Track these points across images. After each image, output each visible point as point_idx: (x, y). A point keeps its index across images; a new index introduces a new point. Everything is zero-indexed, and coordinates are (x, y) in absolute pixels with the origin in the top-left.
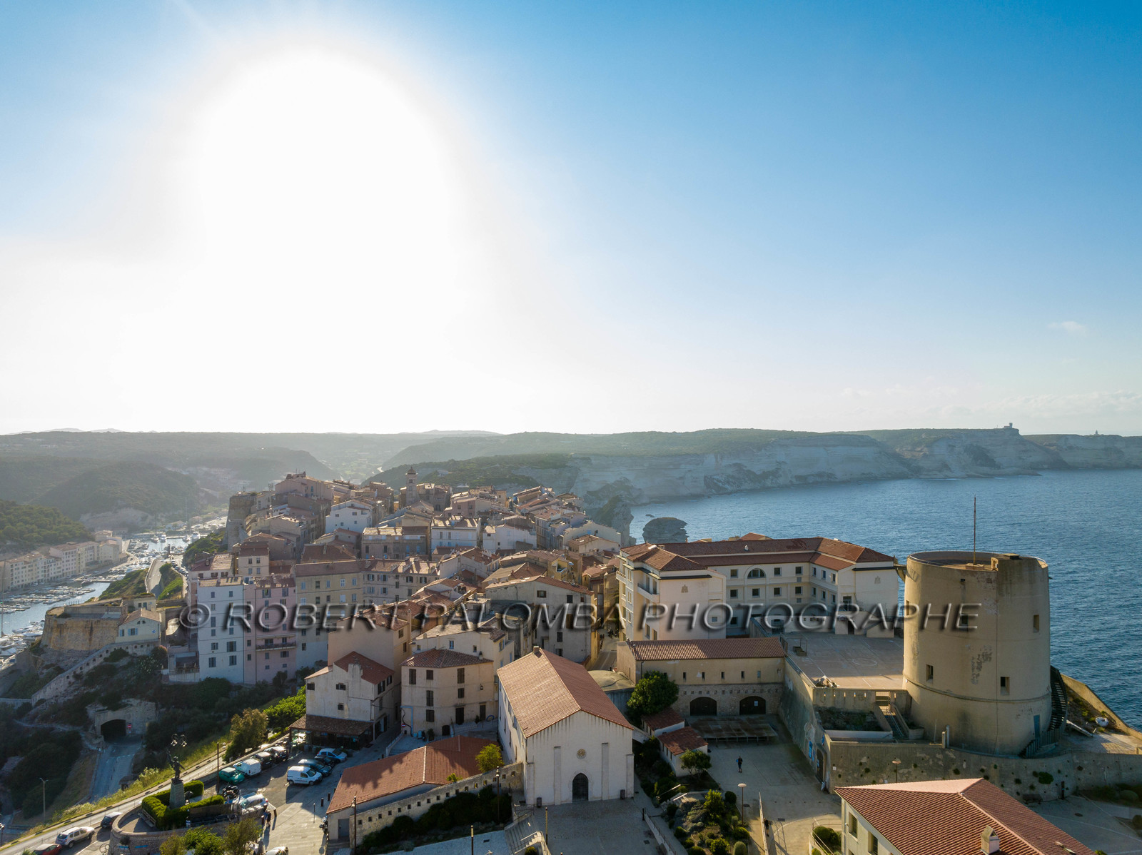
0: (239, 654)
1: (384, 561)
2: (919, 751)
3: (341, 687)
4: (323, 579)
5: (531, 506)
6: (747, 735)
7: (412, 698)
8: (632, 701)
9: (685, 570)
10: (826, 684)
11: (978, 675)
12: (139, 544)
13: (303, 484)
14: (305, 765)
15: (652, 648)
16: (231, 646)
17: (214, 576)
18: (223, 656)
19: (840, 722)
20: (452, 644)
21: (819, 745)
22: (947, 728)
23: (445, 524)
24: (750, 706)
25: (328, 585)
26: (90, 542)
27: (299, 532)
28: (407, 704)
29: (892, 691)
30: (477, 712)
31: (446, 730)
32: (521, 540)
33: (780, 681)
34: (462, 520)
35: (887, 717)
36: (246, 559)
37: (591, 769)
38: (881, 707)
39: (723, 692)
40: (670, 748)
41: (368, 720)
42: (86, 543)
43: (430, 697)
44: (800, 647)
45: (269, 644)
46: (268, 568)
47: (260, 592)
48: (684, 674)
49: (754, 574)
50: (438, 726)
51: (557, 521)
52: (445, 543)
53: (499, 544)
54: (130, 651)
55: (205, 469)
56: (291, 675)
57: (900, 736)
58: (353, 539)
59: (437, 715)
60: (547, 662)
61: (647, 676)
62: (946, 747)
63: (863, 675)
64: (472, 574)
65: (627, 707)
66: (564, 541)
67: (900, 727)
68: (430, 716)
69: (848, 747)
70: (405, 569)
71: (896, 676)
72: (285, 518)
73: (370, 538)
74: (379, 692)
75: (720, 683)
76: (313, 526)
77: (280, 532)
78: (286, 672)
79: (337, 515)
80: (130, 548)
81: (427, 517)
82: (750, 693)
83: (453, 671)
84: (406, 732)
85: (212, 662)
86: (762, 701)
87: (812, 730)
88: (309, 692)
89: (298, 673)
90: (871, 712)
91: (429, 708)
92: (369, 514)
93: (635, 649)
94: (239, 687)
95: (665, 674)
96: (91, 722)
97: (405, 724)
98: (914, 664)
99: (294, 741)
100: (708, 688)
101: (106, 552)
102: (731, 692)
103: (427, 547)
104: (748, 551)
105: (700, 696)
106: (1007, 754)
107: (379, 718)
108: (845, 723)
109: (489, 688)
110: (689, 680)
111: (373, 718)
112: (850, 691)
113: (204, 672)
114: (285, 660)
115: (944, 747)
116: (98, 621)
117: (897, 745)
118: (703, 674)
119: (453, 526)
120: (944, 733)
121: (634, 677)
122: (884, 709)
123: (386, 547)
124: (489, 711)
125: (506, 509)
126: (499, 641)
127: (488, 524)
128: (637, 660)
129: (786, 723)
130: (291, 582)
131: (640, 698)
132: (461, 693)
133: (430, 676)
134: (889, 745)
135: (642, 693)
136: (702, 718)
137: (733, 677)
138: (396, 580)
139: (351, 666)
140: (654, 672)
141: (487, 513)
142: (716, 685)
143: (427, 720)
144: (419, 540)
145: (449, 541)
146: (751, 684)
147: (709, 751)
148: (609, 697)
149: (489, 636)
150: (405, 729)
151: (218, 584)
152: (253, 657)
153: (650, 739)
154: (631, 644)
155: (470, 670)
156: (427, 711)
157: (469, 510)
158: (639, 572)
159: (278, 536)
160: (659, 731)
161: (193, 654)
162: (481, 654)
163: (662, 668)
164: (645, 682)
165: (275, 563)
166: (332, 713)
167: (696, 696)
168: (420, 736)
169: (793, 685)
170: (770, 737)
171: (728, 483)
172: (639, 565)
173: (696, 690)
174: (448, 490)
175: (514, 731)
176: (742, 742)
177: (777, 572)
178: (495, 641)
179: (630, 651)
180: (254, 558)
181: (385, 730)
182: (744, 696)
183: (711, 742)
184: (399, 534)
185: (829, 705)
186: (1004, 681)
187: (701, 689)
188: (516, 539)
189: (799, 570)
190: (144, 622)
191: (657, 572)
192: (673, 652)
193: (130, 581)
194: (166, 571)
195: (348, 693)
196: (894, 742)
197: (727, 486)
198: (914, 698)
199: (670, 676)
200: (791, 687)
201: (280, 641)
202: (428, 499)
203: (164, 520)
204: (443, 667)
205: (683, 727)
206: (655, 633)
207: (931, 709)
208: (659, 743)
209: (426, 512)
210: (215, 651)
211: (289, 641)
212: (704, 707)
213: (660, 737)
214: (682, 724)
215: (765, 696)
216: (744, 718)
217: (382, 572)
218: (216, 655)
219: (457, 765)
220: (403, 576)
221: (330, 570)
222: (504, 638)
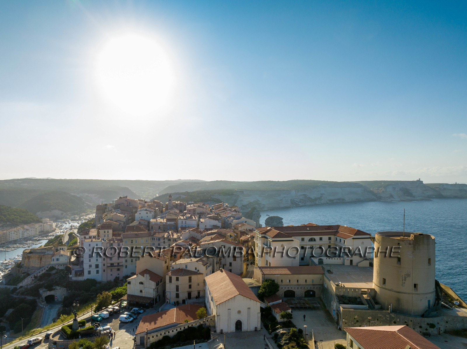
0: (100, 269)
1: (159, 233)
2: (379, 314)
3: (141, 283)
4: (134, 239)
5: (219, 211)
6: (307, 306)
7: (170, 288)
8: (260, 291)
9: (283, 238)
10: (341, 285)
11: (404, 283)
12: (60, 224)
13: (126, 201)
14: (127, 314)
15: (268, 269)
16: (97, 266)
17: (90, 238)
18: (93, 270)
19: (346, 301)
20: (186, 266)
21: (338, 310)
22: (391, 305)
23: (184, 218)
24: (309, 294)
25: (136, 242)
26: (41, 223)
27: (124, 220)
28: (168, 291)
29: (368, 289)
30: (197, 294)
31: (184, 302)
32: (215, 224)
33: (321, 284)
34: (191, 216)
35: (366, 299)
36: (103, 231)
37: (243, 319)
38: (364, 295)
39: (298, 288)
40: (276, 310)
41: (152, 297)
42: (39, 224)
43: (177, 288)
44: (330, 270)
45: (112, 266)
46: (112, 235)
47: (108, 245)
48: (282, 280)
49: (311, 240)
50: (180, 300)
51: (230, 217)
52: (184, 225)
53: (206, 226)
54: (56, 267)
55: (86, 194)
56: (121, 278)
57: (371, 307)
58: (146, 223)
59: (180, 295)
60: (226, 275)
61: (266, 281)
62: (391, 312)
63: (356, 282)
64: (195, 238)
65: (258, 293)
66: (233, 225)
67: (371, 303)
68: (177, 296)
69: (350, 311)
70: (168, 236)
71: (370, 283)
72: (119, 215)
73: (153, 223)
74: (157, 285)
75: (296, 284)
76: (130, 218)
77: (117, 220)
78: (119, 277)
79: (140, 214)
80: (56, 226)
81: (176, 214)
82: (309, 289)
83: (187, 278)
84: (167, 302)
85: (89, 272)
86: (314, 292)
87: (334, 304)
88: (128, 285)
89: (123, 277)
90: (359, 297)
91: (177, 292)
92: (153, 213)
93: (261, 270)
94: (100, 283)
95: (274, 280)
96: (41, 296)
97: (167, 299)
98: (378, 278)
99: (122, 305)
100: (291, 286)
101: (47, 227)
102: (301, 288)
103: (176, 227)
104: (309, 230)
105: (288, 289)
106: (416, 316)
107: (157, 296)
108: (348, 302)
109: (201, 284)
110: (284, 283)
111: (154, 296)
112: (351, 289)
113: (86, 276)
114: (118, 272)
115: (390, 312)
116: (44, 255)
117: (370, 311)
118: (290, 280)
119: (187, 218)
120: (390, 306)
121: (261, 281)
122: (365, 296)
123: (159, 227)
124: (201, 294)
125: (209, 212)
126: (206, 266)
127: (201, 218)
128: (262, 274)
129: (324, 301)
130: (121, 240)
131: (264, 290)
132: (190, 287)
133: (177, 279)
134: (367, 311)
135: (264, 288)
136: (289, 298)
137: (302, 282)
138: (164, 240)
139: (145, 275)
140: (269, 279)
141: (201, 213)
142: (295, 285)
143: (176, 297)
144: (173, 224)
145: (185, 225)
146: (310, 285)
147: (292, 312)
148: (250, 289)
149: (202, 264)
150: (167, 301)
151: (92, 241)
152: (106, 271)
153: (267, 307)
154: (260, 268)
155: (194, 277)
156: (176, 294)
157: (193, 212)
158: (264, 238)
159: (116, 222)
160: (271, 304)
161: (82, 269)
162: (198, 271)
163: (273, 277)
164: (266, 283)
165: (115, 233)
166: (138, 293)
167: (287, 289)
168: (173, 304)
169: (327, 286)
170: (317, 307)
171: (301, 202)
172: (263, 235)
173: (287, 287)
174: (185, 204)
175: (211, 302)
176: (305, 308)
177: (321, 239)
178: (204, 266)
179: (260, 271)
180: (106, 231)
181: (159, 301)
182: (306, 290)
183: (293, 308)
184: (165, 221)
185: (342, 294)
186: (415, 286)
187: (289, 286)
188: (213, 224)
189: (330, 239)
190: (62, 256)
191: (271, 238)
192: (277, 271)
193: (56, 239)
194: (71, 235)
195: (144, 285)
196: (369, 310)
197: (300, 203)
198: (377, 292)
199: (276, 281)
200: (326, 286)
201: (117, 264)
202: (177, 207)
203: (70, 214)
204: (183, 276)
205: (281, 302)
206: (270, 263)
207: (385, 297)
208: (271, 308)
209: (176, 213)
210: (91, 268)
211: (120, 264)
212: (290, 294)
213: (271, 306)
214: (281, 301)
215: (315, 290)
216: (306, 299)
217: (158, 237)
218: (91, 269)
219: (188, 315)
220: (166, 239)
221: (137, 236)
222: (208, 264)
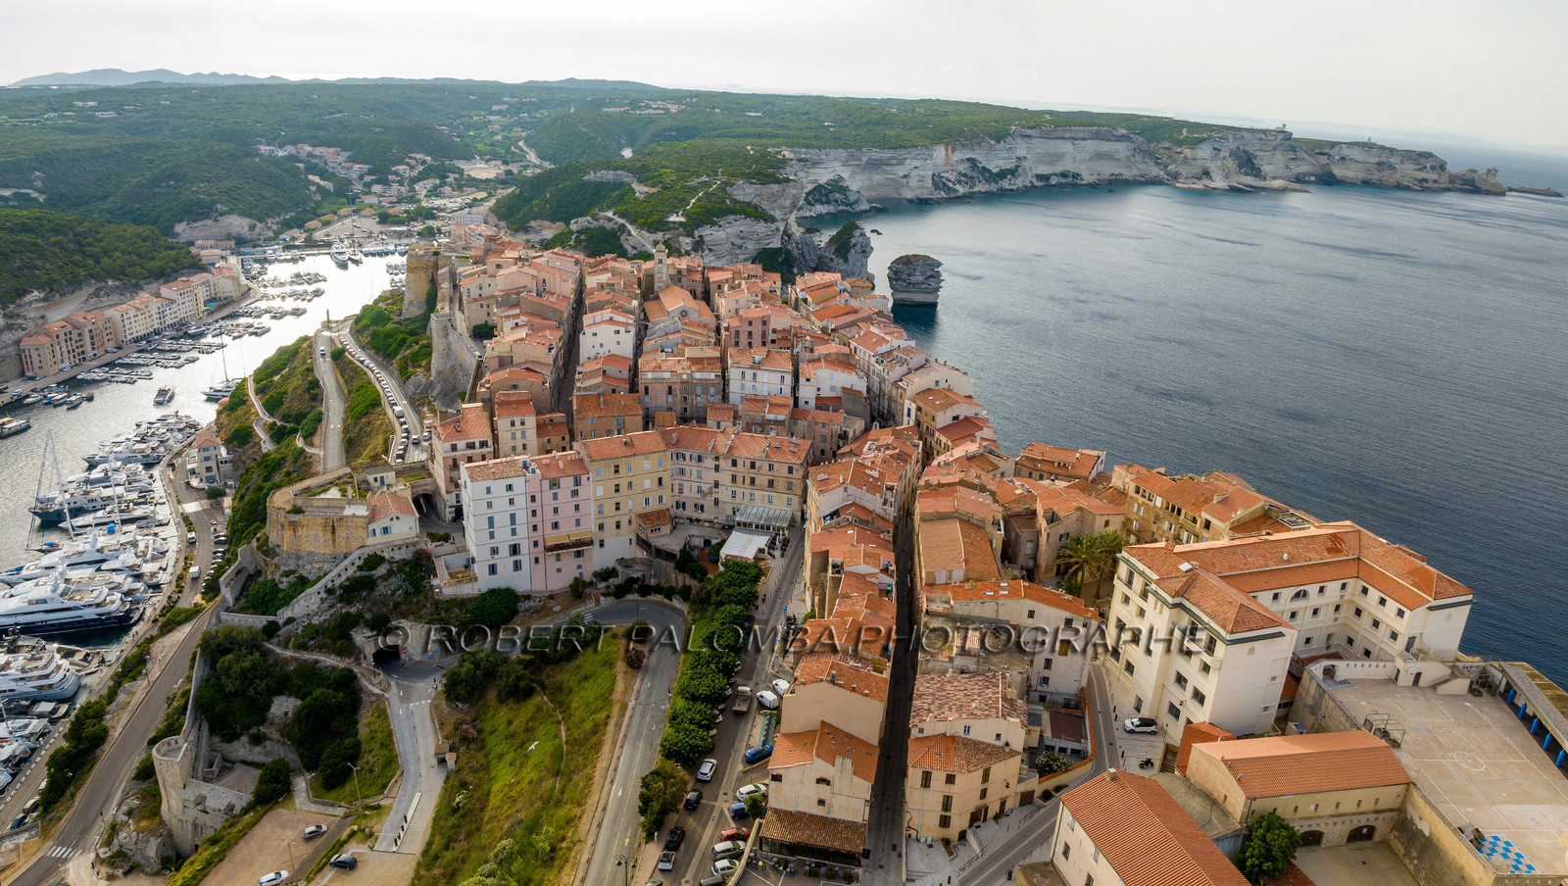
0: (525, 557)
3: (823, 781)
4: (622, 462)
7: (922, 802)
12: (254, 266)
16: (515, 550)
18: (505, 562)
20: (966, 729)
25: (630, 469)
28: (914, 806)
30: (997, 808)
31: (962, 835)
32: (847, 385)
36: (507, 420)
39: (1334, 824)
42: (198, 276)
43: (947, 803)
46: (535, 430)
47: (546, 484)
48: (1296, 809)
50: (953, 832)
52: (749, 386)
54: (386, 555)
56: (587, 578)
59: (954, 821)
68: (945, 822)
70: (727, 448)
73: (650, 376)
75: (1333, 814)
78: (582, 574)
79: (595, 334)
83: (977, 771)
84: (909, 835)
85: (493, 569)
88: (773, 785)
89: (596, 574)
91: (945, 814)
92: (633, 332)
96: (360, 651)
97: (908, 826)
102: (1342, 823)
103: (723, 390)
104: (1288, 562)
105: (1307, 830)
110: (1300, 815)
111: (866, 819)
113: (484, 583)
114: (579, 561)
116: (341, 519)
118: (1316, 806)
119: (759, 365)
123: (670, 388)
124: (1009, 805)
128: (1248, 798)
130: (582, 466)
132: (984, 794)
133: (950, 779)
137: (1347, 807)
138: (716, 463)
139: (839, 760)
141: (786, 331)
142: (1327, 816)
143: (940, 826)
144: (712, 380)
146: (1368, 813)
150: (908, 832)
152: (541, 560)
155: (995, 771)
156: (941, 816)
161: (465, 561)
162: (1007, 744)
163: (1274, 803)
165: (542, 420)
166: (814, 809)
167: (1304, 830)
168: (929, 842)
171: (959, 182)
173: (1305, 824)
178: (1024, 728)
179: (1232, 778)
180: (516, 418)
184: (687, 370)
187: (1310, 822)
190: (397, 518)
194: (338, 356)
195: (832, 788)
197: (958, 187)
200: (1422, 828)
202: (680, 280)
203: (275, 227)
204: (968, 771)
210: (495, 556)
212: (1308, 839)
217: (696, 451)
218: (497, 560)
220: (725, 459)
221: (630, 449)
